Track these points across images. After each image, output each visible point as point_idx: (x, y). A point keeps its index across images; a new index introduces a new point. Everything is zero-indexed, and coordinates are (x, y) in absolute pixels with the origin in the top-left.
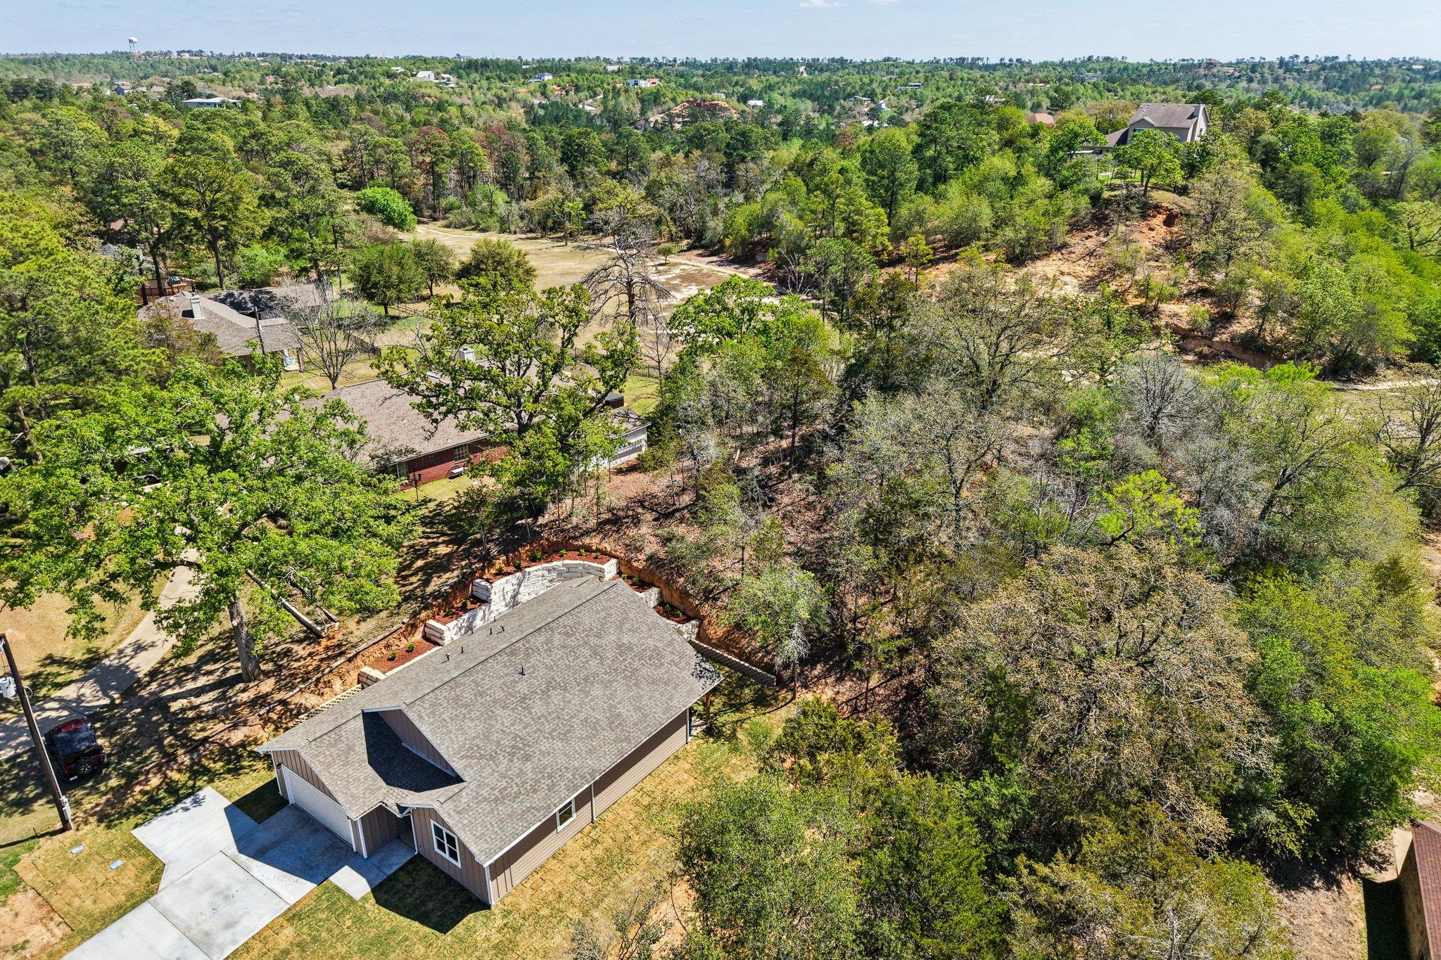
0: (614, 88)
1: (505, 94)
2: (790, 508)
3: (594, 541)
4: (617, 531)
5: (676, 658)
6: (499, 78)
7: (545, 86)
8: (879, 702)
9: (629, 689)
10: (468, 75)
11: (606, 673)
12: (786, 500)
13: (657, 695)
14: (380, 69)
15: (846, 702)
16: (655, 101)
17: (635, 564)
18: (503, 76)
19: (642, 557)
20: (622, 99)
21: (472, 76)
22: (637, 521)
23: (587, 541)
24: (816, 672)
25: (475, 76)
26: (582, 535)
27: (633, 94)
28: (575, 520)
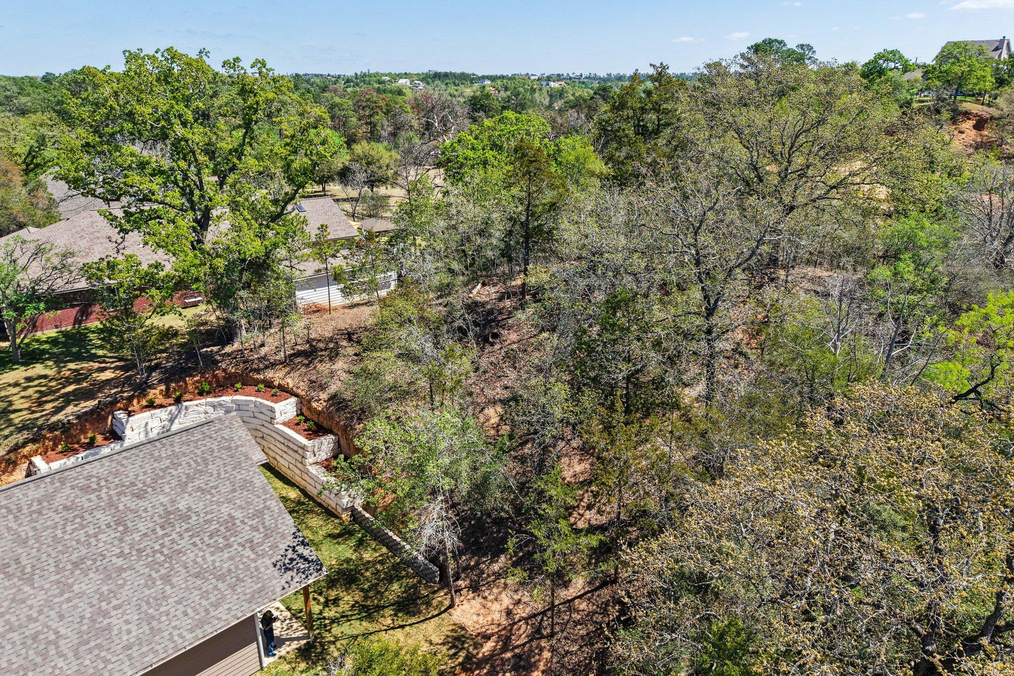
0: (532, 88)
1: (456, 93)
2: (514, 346)
3: (277, 376)
4: (307, 366)
5: (258, 537)
6: (454, 84)
7: (484, 87)
8: (577, 623)
9: (150, 582)
10: (433, 82)
11: (121, 555)
12: (513, 337)
13: (195, 596)
14: (375, 79)
15: (526, 619)
16: (561, 94)
17: (314, 405)
18: (457, 82)
19: (324, 396)
20: (537, 95)
21: (436, 83)
22: (334, 355)
23: (269, 374)
24: (496, 567)
25: (437, 82)
26: (266, 367)
27: (545, 91)
28: (263, 351)
